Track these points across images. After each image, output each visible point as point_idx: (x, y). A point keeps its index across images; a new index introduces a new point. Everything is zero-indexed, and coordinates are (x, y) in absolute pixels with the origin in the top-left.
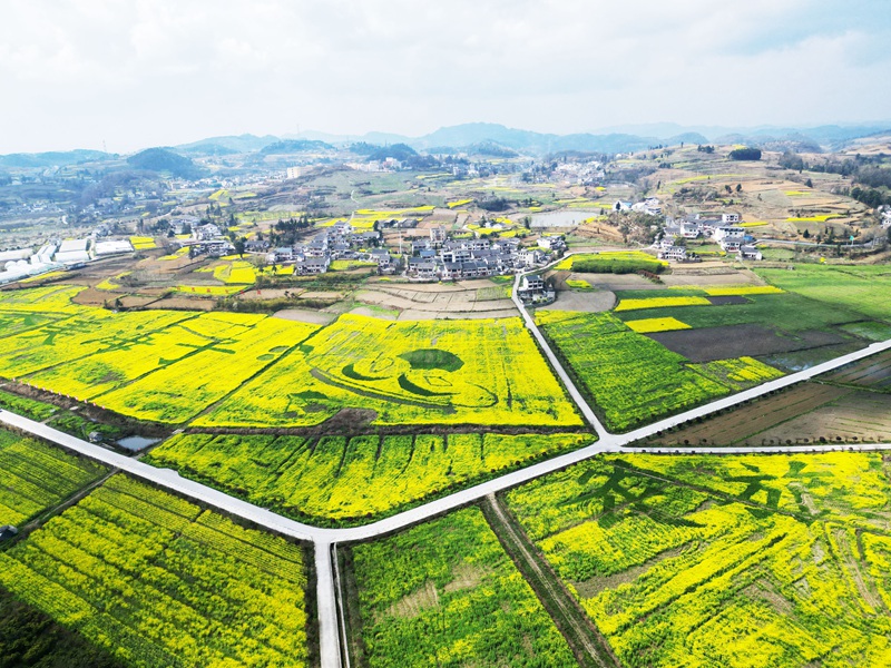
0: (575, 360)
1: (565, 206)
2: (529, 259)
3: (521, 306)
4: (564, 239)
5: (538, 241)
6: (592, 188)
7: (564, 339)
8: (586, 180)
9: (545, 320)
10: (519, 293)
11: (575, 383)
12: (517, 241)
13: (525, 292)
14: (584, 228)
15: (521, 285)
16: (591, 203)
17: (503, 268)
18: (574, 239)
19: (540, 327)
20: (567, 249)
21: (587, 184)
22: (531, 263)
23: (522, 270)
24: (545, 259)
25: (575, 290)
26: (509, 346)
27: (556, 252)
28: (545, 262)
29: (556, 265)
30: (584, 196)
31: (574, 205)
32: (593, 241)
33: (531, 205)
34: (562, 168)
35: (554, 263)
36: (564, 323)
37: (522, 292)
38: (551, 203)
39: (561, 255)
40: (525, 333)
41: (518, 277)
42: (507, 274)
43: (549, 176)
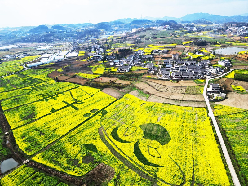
0: (237, 149)
1: (231, 44)
2: (214, 71)
3: (207, 100)
4: (230, 61)
5: (218, 62)
6: (243, 37)
7: (230, 129)
8: (240, 34)
9: (220, 112)
10: (207, 92)
11: (237, 174)
12: (209, 62)
13: (210, 92)
14: (240, 56)
15: (208, 87)
16: (242, 44)
17: (201, 76)
18: (235, 61)
19: (216, 117)
20: (232, 66)
21: (240, 35)
22: (214, 73)
23: (210, 77)
24: (221, 71)
25: (236, 92)
26: (198, 130)
27: (226, 68)
28: (221, 73)
29: (226, 75)
30: (239, 40)
31: (234, 44)
32: (245, 63)
33: (216, 44)
34: (229, 29)
35: (226, 73)
36: (231, 116)
37: (208, 91)
38: (225, 43)
39: (229, 70)
40: (208, 121)
41: (207, 80)
42: (202, 79)
43: (224, 32)
